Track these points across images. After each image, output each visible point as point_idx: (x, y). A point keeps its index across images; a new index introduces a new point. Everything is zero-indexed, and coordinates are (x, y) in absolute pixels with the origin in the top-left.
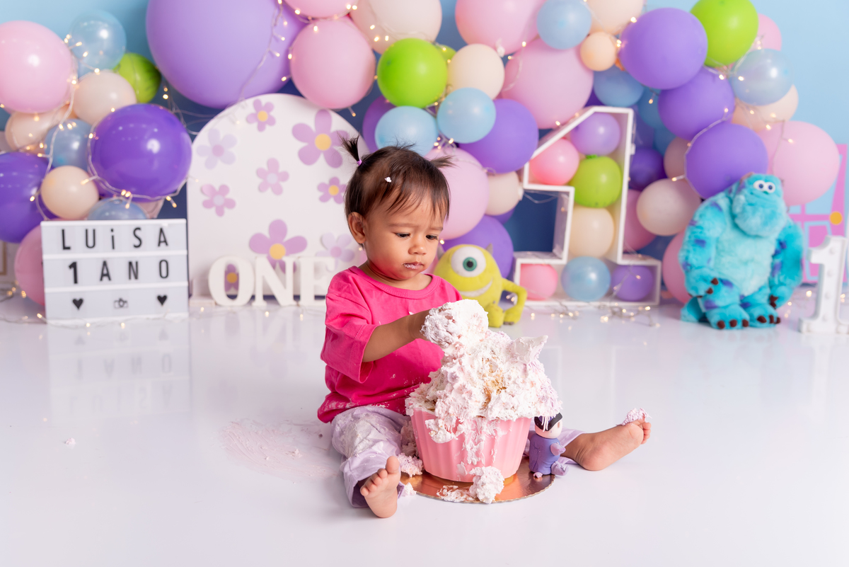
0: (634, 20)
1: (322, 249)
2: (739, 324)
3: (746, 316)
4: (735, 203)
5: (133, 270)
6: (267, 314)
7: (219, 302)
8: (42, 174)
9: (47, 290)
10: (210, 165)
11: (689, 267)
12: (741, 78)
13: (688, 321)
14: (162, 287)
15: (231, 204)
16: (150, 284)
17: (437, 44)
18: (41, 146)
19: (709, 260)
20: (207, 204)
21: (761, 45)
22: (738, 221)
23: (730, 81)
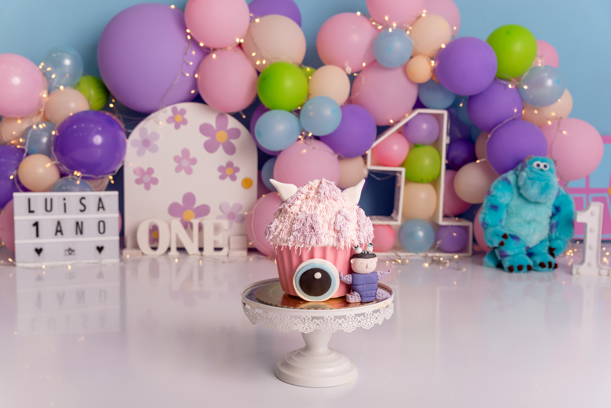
0: (443, 46)
1: (221, 214)
2: (525, 269)
3: (530, 262)
4: (519, 178)
5: (79, 228)
6: (177, 260)
7: (145, 252)
8: (20, 160)
9: (17, 242)
10: (140, 154)
11: (486, 226)
12: (525, 87)
13: (488, 266)
14: (100, 240)
15: (155, 181)
16: (91, 238)
17: (303, 66)
18: (21, 140)
19: (501, 220)
20: (138, 182)
21: (541, 63)
22: (522, 191)
23: (518, 89)
